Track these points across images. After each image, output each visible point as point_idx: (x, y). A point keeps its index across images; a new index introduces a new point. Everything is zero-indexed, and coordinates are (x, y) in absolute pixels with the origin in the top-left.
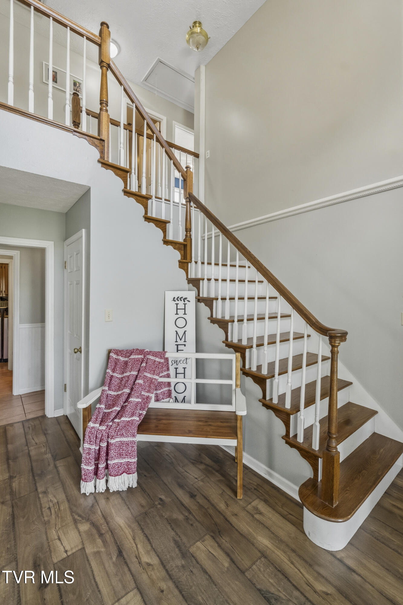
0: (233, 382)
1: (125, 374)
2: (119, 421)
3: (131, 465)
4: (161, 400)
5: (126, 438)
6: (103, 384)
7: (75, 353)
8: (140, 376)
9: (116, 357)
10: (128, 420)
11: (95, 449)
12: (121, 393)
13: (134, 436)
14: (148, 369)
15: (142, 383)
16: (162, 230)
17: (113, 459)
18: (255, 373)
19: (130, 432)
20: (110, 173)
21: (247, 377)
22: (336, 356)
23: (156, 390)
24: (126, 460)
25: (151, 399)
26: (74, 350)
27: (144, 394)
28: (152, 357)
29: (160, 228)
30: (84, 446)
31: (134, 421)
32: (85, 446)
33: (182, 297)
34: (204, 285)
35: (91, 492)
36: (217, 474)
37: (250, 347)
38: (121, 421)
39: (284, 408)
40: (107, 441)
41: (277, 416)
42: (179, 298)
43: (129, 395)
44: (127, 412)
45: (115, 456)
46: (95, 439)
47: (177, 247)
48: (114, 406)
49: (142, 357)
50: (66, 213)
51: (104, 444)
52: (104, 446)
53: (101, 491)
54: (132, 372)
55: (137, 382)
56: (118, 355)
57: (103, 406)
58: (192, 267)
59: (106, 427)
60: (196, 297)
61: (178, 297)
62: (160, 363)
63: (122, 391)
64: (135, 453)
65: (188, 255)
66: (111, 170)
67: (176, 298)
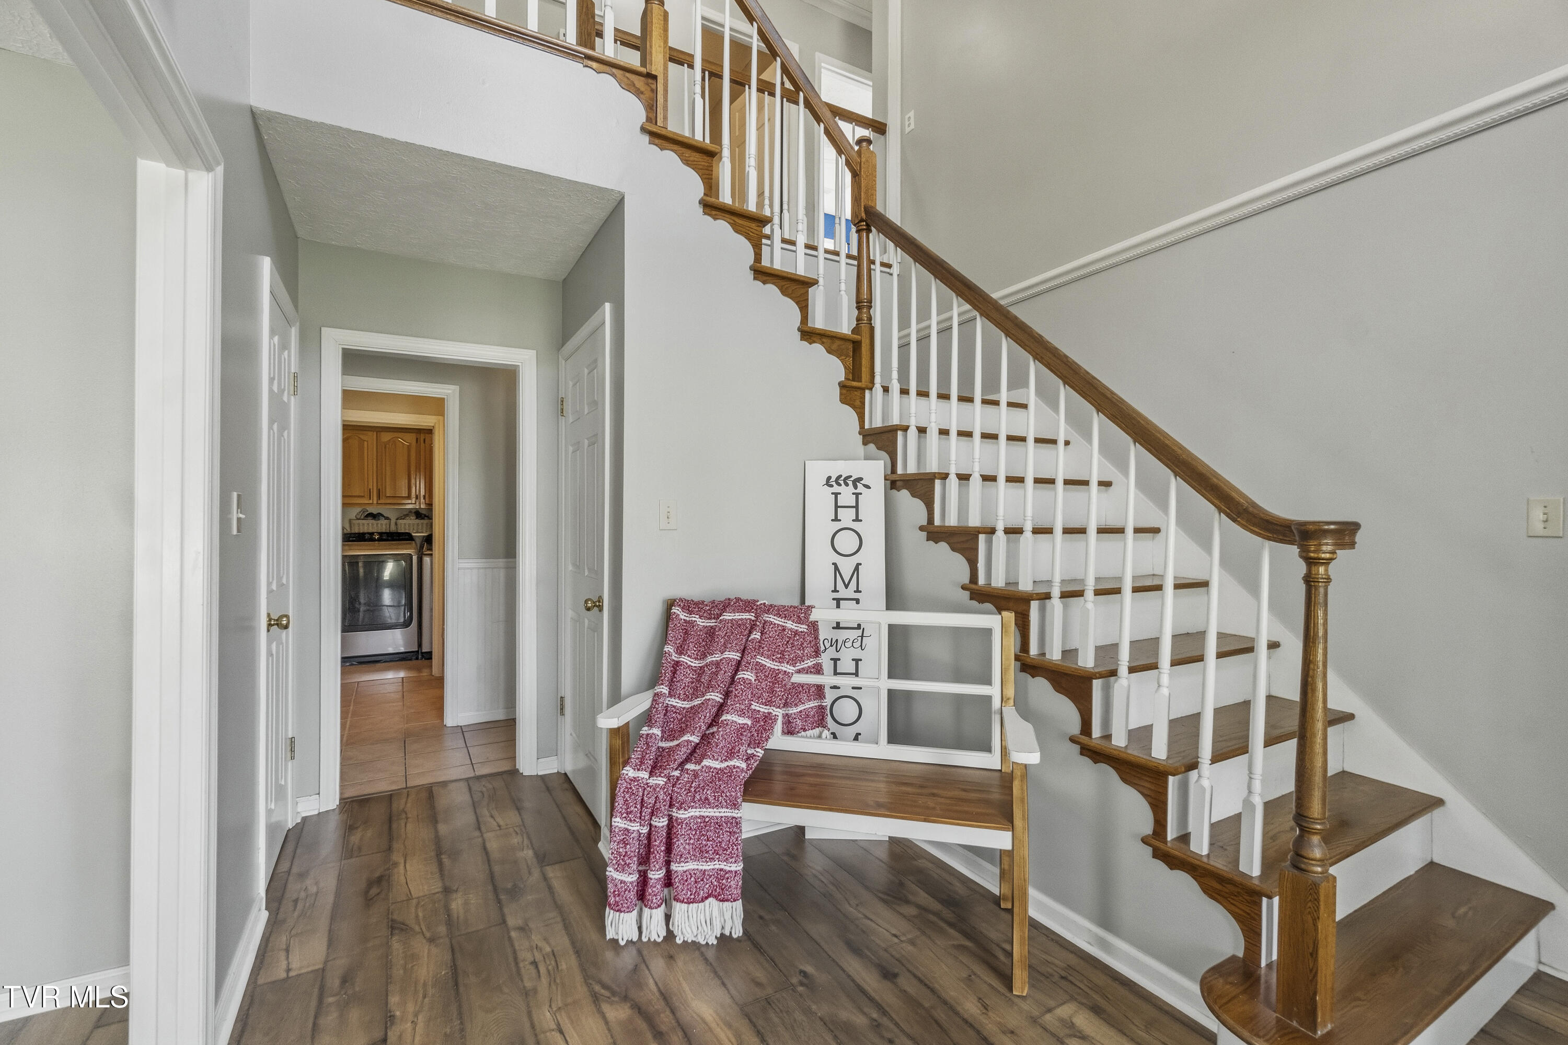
0: (993, 691)
1: (709, 659)
2: (698, 767)
3: (728, 878)
4: (798, 732)
5: (715, 810)
6: (654, 681)
7: (588, 609)
8: (747, 663)
9: (685, 618)
10: (718, 767)
11: (640, 834)
12: (700, 702)
13: (735, 806)
14: (766, 648)
15: (753, 680)
16: (797, 303)
17: (682, 860)
18: (1059, 665)
19: (726, 796)
20: (670, 158)
21: (1033, 677)
22: (1322, 590)
23: (786, 705)
24: (717, 865)
25: (776, 720)
26: (586, 602)
27: (758, 708)
28: (775, 617)
29: (790, 298)
30: (613, 823)
31: (734, 770)
32: (616, 824)
33: (851, 476)
34: (908, 444)
35: (630, 939)
36: (951, 931)
37: (1043, 596)
38: (703, 767)
39: (1148, 758)
40: (669, 815)
41: (1124, 780)
42: (842, 478)
43: (721, 708)
44: (717, 746)
45: (689, 853)
46: (638, 806)
47: (834, 347)
48: (682, 732)
49: (750, 617)
50: (565, 279)
51: (662, 820)
52: (661, 825)
53: (654, 937)
54: (726, 653)
55: (739, 676)
56: (691, 613)
57: (657, 731)
58: (875, 399)
59: (665, 780)
60: (885, 477)
61: (840, 476)
62: (796, 633)
63: (704, 698)
64: (737, 849)
65: (863, 369)
66: (672, 150)
67: (833, 479)
